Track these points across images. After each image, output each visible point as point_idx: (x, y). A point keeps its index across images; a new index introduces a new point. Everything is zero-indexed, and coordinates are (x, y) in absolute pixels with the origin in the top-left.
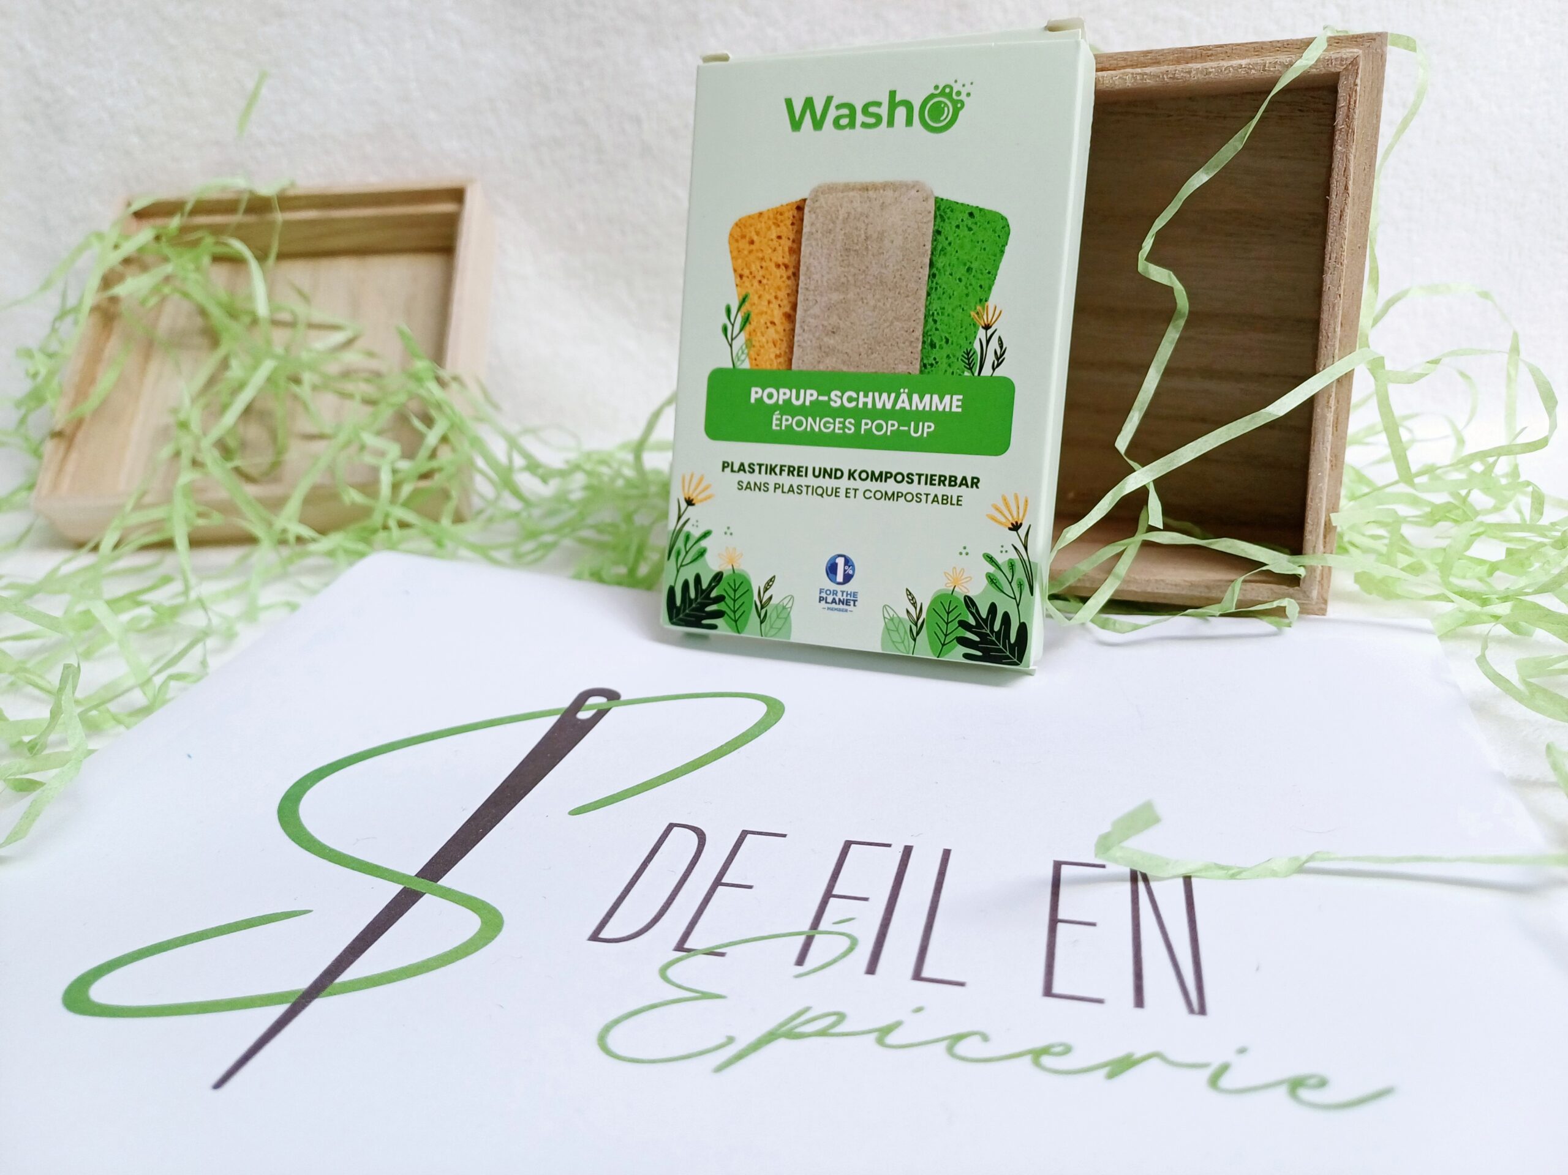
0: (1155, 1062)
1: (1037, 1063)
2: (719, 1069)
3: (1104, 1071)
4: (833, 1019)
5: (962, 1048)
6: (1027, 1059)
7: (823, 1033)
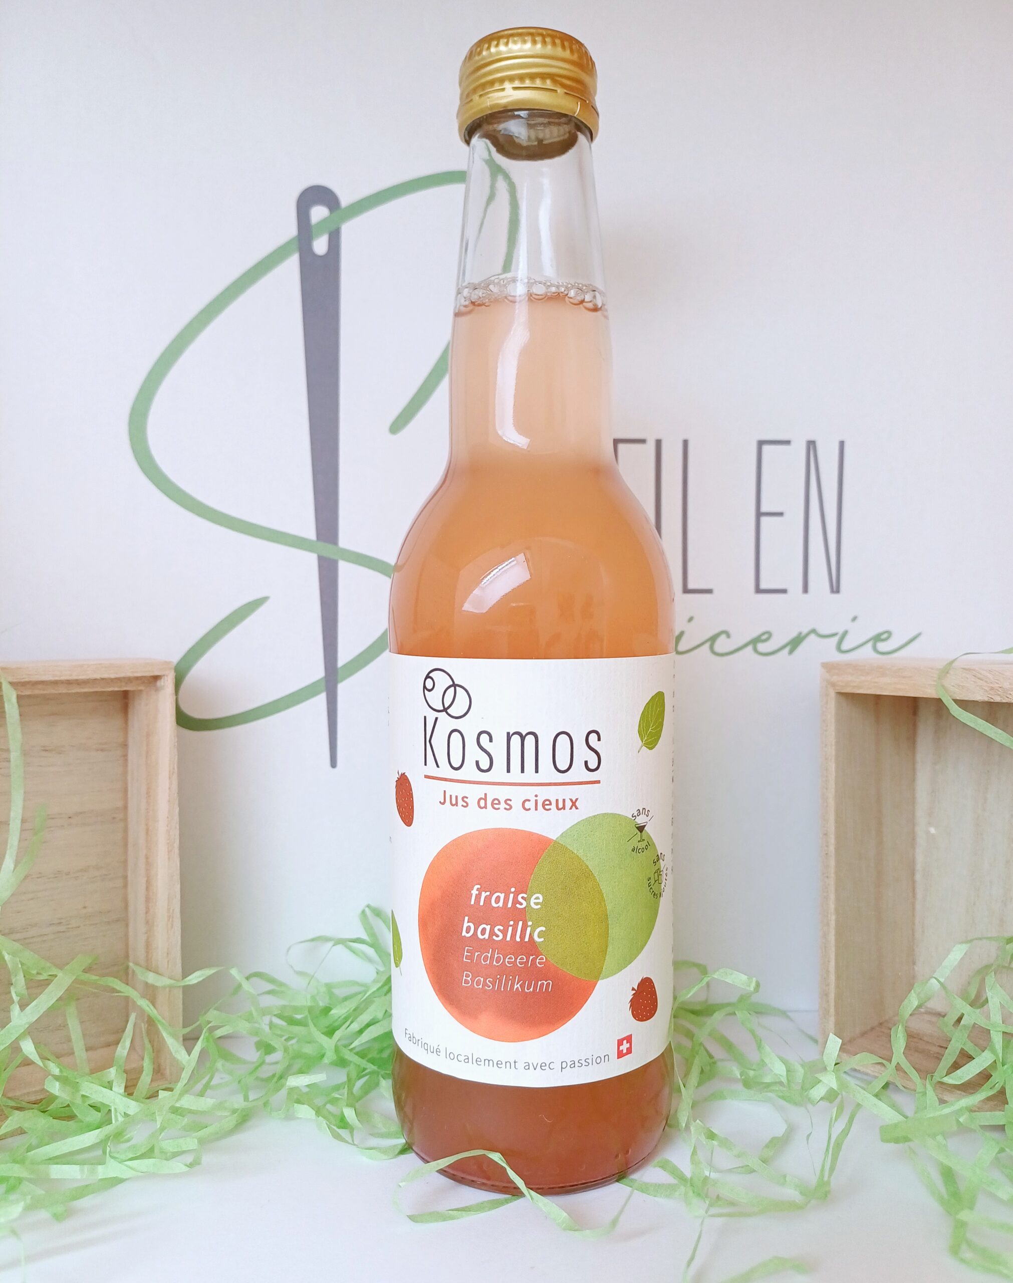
0: (812, 636)
1: (755, 650)
3: (787, 650)
5: (717, 646)
6: (750, 648)
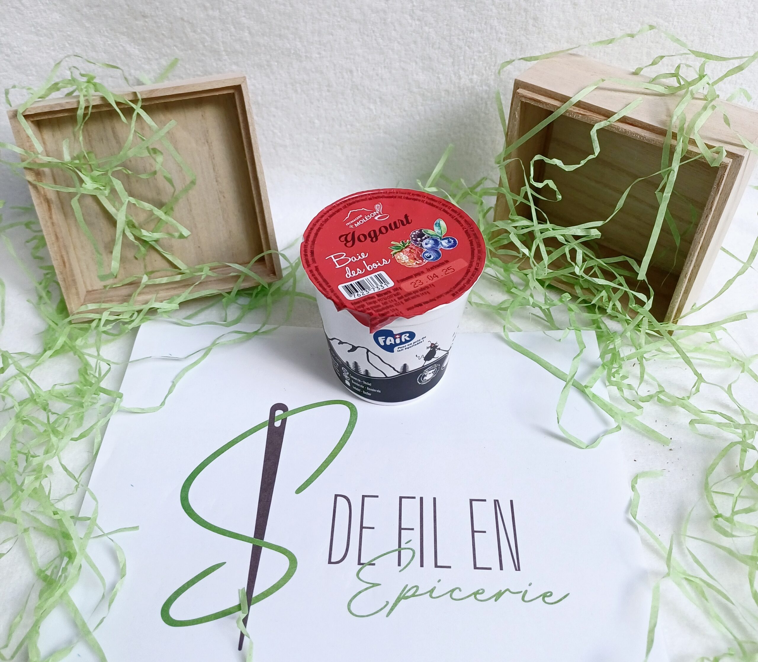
0: (507, 592)
1: (476, 598)
2: (388, 615)
3: (494, 598)
4: (415, 588)
5: (454, 595)
6: (473, 596)
7: (414, 595)
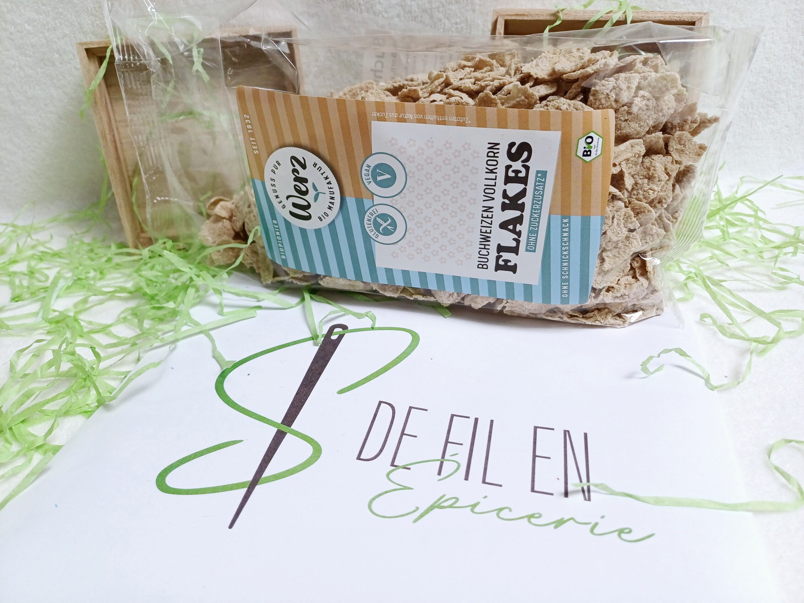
0: (572, 521)
1: (530, 522)
2: (415, 521)
3: (554, 524)
4: (454, 500)
5: (502, 514)
6: (526, 519)
7: (451, 506)
